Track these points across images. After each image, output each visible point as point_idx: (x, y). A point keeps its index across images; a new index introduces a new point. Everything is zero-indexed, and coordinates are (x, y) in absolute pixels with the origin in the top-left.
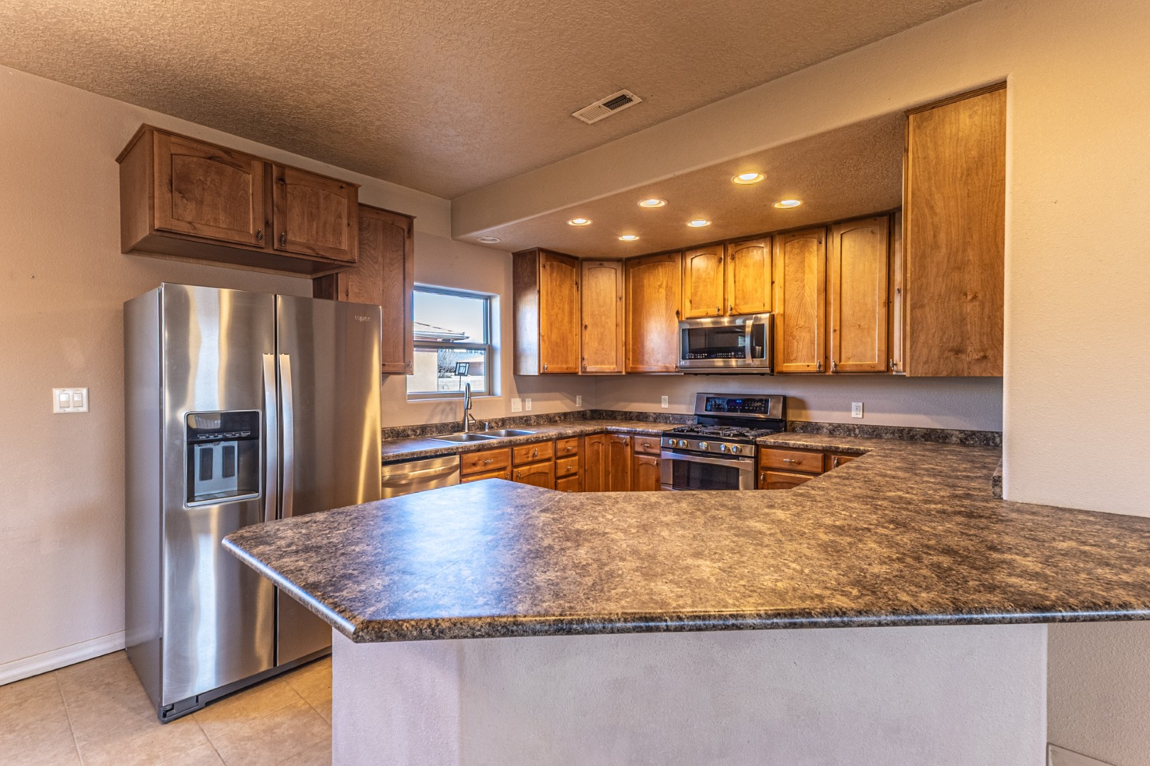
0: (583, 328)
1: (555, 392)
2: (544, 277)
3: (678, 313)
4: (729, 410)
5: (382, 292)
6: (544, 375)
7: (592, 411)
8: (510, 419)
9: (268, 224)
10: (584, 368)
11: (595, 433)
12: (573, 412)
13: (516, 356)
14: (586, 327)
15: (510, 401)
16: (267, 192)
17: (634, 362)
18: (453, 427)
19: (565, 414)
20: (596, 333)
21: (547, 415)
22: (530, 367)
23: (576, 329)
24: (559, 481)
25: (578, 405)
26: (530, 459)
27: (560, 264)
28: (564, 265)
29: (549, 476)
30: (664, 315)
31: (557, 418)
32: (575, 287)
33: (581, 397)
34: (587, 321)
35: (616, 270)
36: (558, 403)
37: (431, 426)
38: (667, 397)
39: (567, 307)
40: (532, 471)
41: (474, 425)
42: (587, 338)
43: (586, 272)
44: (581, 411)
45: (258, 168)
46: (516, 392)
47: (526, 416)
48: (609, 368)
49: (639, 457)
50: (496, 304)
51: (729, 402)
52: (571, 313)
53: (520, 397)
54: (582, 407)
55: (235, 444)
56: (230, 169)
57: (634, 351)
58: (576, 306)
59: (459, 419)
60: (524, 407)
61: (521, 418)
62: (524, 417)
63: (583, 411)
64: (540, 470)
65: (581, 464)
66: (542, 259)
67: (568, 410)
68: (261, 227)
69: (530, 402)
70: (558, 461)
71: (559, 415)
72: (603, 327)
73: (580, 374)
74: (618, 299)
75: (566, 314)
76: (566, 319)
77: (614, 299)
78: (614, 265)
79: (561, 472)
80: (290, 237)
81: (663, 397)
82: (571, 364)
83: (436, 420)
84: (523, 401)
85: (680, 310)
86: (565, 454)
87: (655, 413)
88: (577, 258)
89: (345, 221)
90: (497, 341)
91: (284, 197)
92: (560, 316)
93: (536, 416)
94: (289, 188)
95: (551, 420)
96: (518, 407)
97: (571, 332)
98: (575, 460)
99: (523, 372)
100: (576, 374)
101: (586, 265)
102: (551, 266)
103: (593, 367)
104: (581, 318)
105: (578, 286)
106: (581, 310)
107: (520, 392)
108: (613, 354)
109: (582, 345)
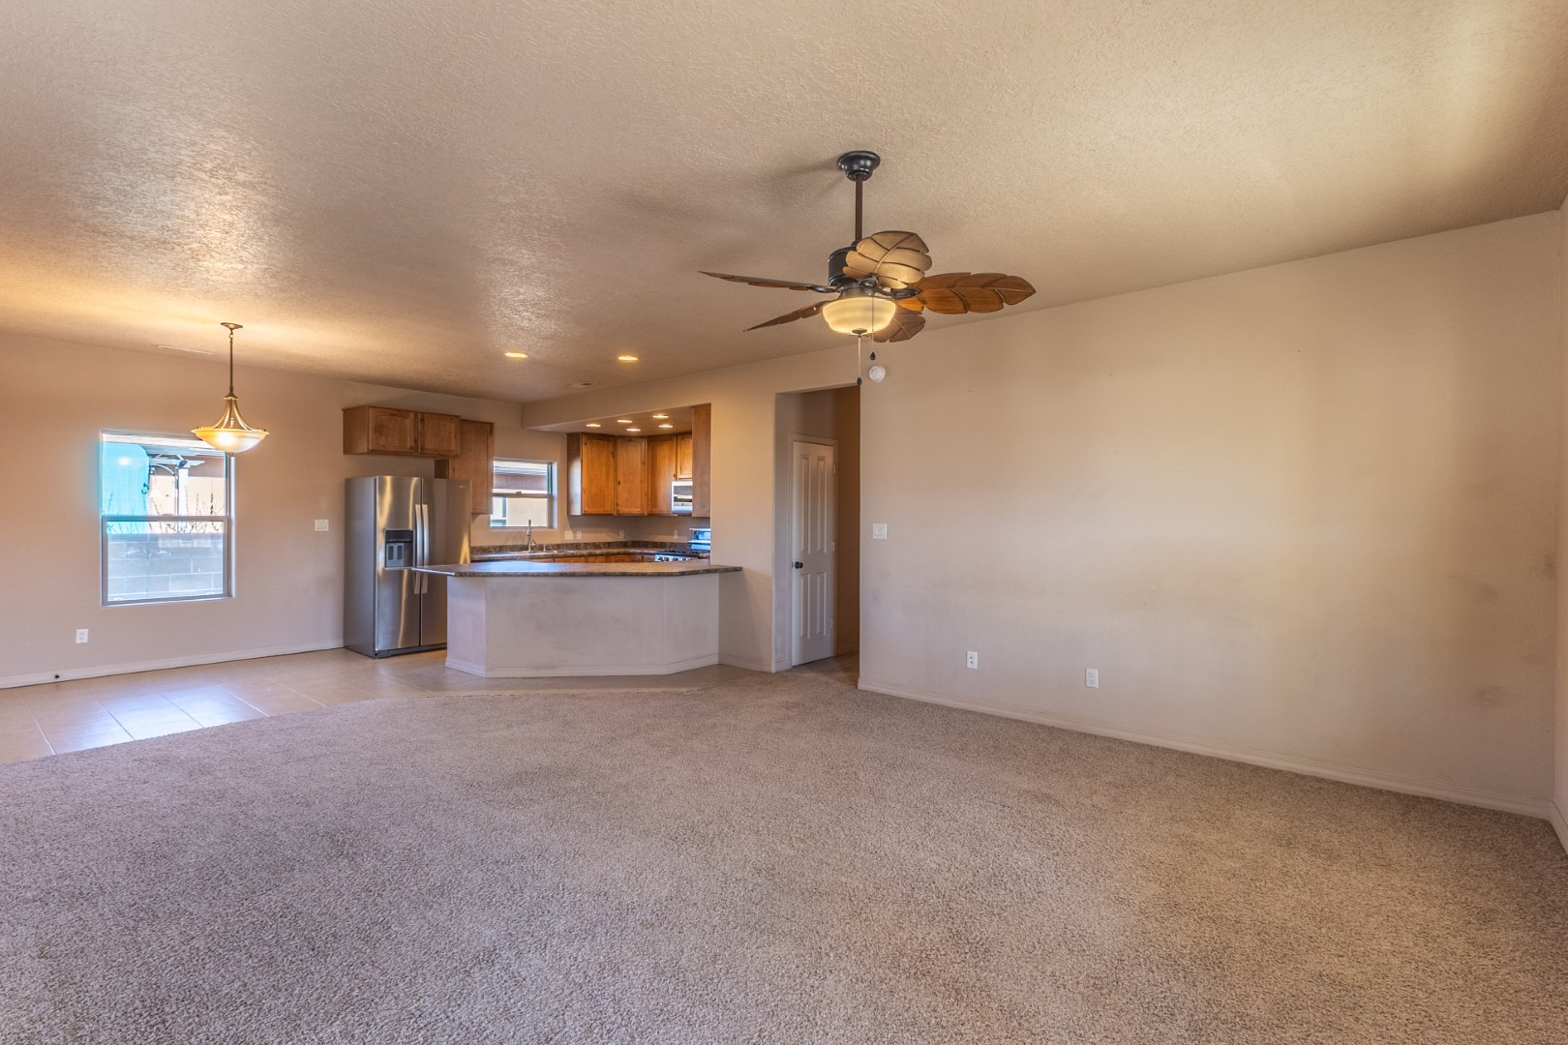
2: (584, 449)
3: (675, 475)
5: (473, 468)
6: (584, 514)
7: (633, 542)
8: (563, 544)
9: (416, 441)
10: (618, 511)
12: (616, 542)
13: (569, 503)
14: (619, 483)
15: (565, 533)
16: (416, 425)
17: (651, 507)
18: (521, 548)
19: (609, 543)
20: (627, 487)
22: (577, 510)
23: (611, 485)
25: (621, 537)
27: (599, 442)
28: (602, 443)
31: (602, 545)
32: (611, 456)
33: (624, 531)
34: (620, 479)
35: (644, 445)
36: (604, 535)
37: (506, 546)
39: (604, 470)
41: (535, 546)
42: (620, 490)
43: (620, 448)
44: (623, 542)
45: (412, 415)
46: (568, 527)
47: (577, 543)
48: (636, 510)
50: (555, 467)
52: (608, 473)
53: (571, 530)
54: (625, 538)
55: (402, 544)
56: (400, 419)
57: (651, 499)
58: (612, 469)
59: (526, 543)
60: (575, 537)
61: (572, 544)
62: (575, 544)
63: (625, 542)
66: (584, 439)
68: (413, 444)
69: (577, 534)
71: (604, 544)
72: (631, 481)
73: (615, 515)
74: (642, 464)
75: (604, 475)
76: (604, 478)
77: (639, 464)
78: (639, 440)
80: (426, 447)
82: (609, 509)
83: (510, 543)
84: (574, 532)
85: (676, 473)
87: (670, 543)
88: (613, 436)
89: (453, 435)
90: (555, 492)
91: (423, 427)
92: (598, 476)
93: (585, 543)
94: (426, 423)
95: (596, 546)
96: (569, 537)
97: (608, 486)
99: (573, 514)
100: (612, 515)
101: (619, 440)
102: (592, 443)
103: (624, 510)
104: (616, 477)
105: (614, 455)
106: (616, 471)
107: (571, 526)
108: (639, 501)
109: (616, 495)
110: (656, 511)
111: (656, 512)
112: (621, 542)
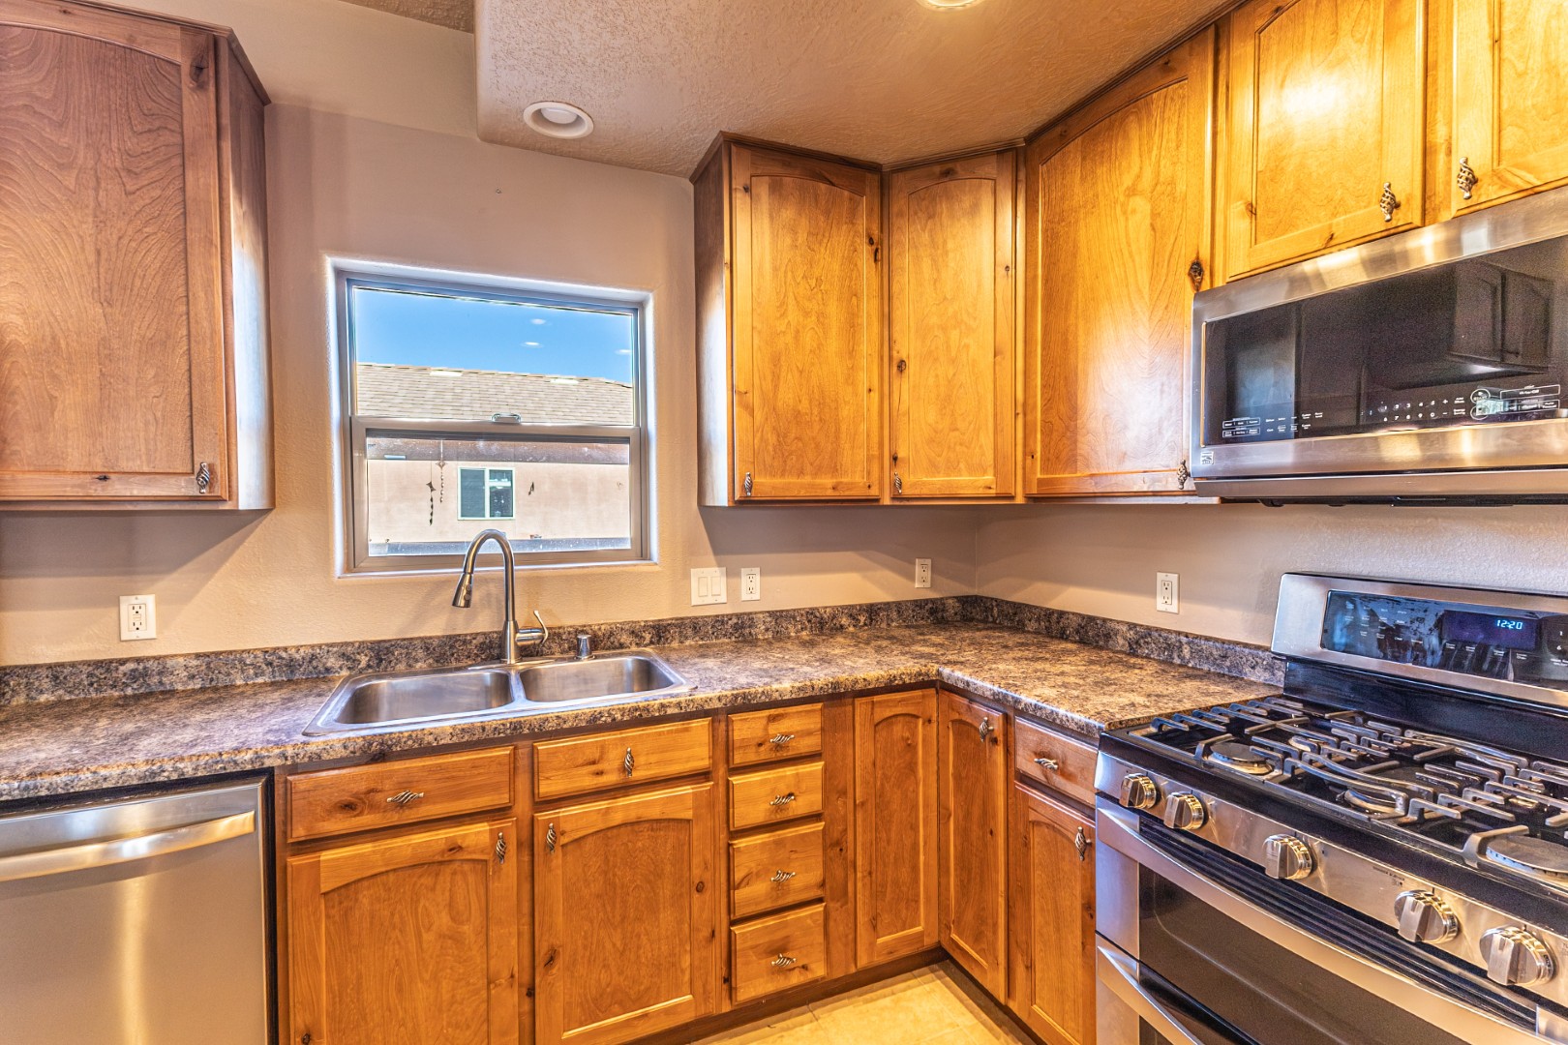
0: (895, 369)
1: (847, 550)
2: (746, 220)
3: (1196, 269)
4: (1447, 662)
5: (92, 258)
7: (965, 601)
8: (680, 624)
10: (897, 485)
11: (890, 687)
12: (898, 604)
13: (701, 455)
14: (901, 366)
15: (687, 576)
17: (1048, 463)
18: (482, 647)
19: (872, 611)
20: (931, 381)
21: (811, 613)
23: (868, 373)
24: (741, 843)
25: (919, 584)
26: (611, 778)
27: (810, 183)
28: (823, 186)
29: (696, 831)
30: (1146, 291)
31: (844, 621)
32: (865, 251)
33: (929, 562)
34: (905, 348)
35: (995, 180)
36: (854, 578)
38: (1174, 577)
39: (834, 311)
40: (618, 818)
42: (905, 396)
43: (899, 203)
44: (927, 601)
46: (710, 550)
47: (738, 616)
48: (974, 481)
49: (1026, 797)
50: (649, 317)
51: (1449, 621)
52: (852, 326)
53: (720, 565)
54: (933, 587)
57: (1048, 429)
58: (869, 307)
60: (733, 592)
61: (719, 621)
62: (730, 617)
63: (933, 601)
64: (655, 813)
65: (833, 786)
66: (743, 169)
67: (879, 596)
69: (758, 578)
70: (736, 780)
71: (852, 612)
72: (953, 361)
73: (887, 501)
74: (1001, 271)
75: (834, 331)
76: (833, 345)
77: (988, 273)
78: (990, 168)
79: (748, 813)
81: (1161, 576)
82: (856, 478)
84: (732, 573)
85: (1205, 255)
86: (764, 754)
87: (1132, 626)
88: (873, 168)
90: (656, 419)
92: (808, 339)
93: (771, 614)
95: (822, 625)
96: (712, 592)
97: (850, 379)
98: (810, 774)
99: (709, 502)
100: (872, 502)
101: (899, 181)
102: (775, 189)
103: (923, 480)
104: (888, 341)
105: (880, 250)
106: (887, 319)
107: (717, 550)
108: (986, 440)
109: (889, 419)
110: (1071, 482)
111: (1066, 489)
112: (919, 604)
